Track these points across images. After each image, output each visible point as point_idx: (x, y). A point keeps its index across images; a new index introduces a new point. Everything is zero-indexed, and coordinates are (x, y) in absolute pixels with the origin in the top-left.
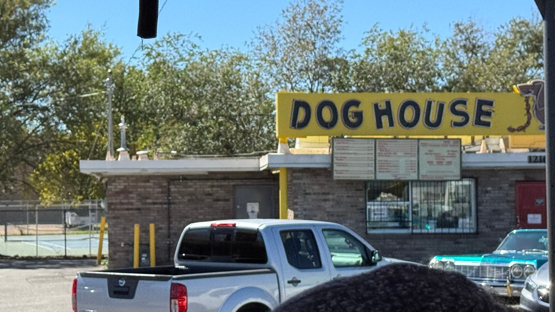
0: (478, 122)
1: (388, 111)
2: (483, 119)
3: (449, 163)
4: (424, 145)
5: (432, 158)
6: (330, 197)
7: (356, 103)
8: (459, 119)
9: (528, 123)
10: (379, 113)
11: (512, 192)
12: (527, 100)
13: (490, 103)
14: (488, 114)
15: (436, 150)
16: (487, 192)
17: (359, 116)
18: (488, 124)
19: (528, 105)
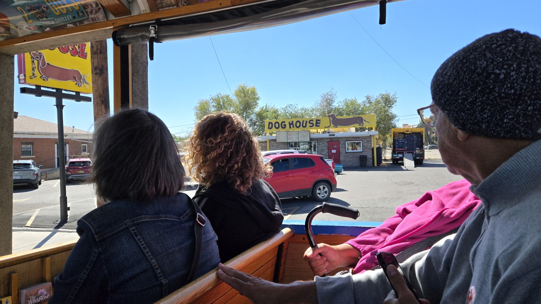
0: (316, 126)
1: (292, 124)
2: (318, 125)
3: (306, 137)
4: (300, 132)
5: (302, 136)
6: (279, 147)
7: (284, 122)
8: (311, 125)
9: (330, 125)
10: (290, 124)
11: (327, 144)
12: (330, 119)
13: (319, 120)
14: (319, 123)
15: (303, 134)
16: (320, 144)
17: (285, 125)
18: (319, 126)
19: (330, 120)
